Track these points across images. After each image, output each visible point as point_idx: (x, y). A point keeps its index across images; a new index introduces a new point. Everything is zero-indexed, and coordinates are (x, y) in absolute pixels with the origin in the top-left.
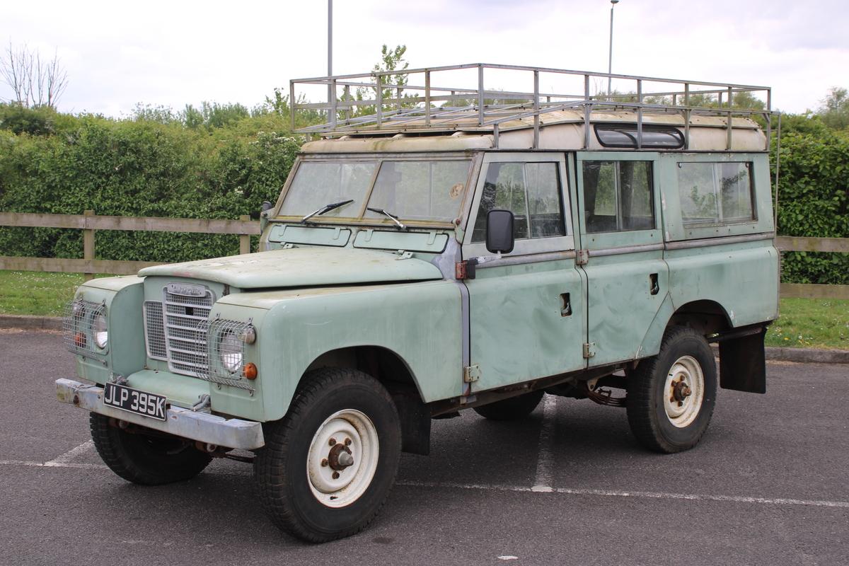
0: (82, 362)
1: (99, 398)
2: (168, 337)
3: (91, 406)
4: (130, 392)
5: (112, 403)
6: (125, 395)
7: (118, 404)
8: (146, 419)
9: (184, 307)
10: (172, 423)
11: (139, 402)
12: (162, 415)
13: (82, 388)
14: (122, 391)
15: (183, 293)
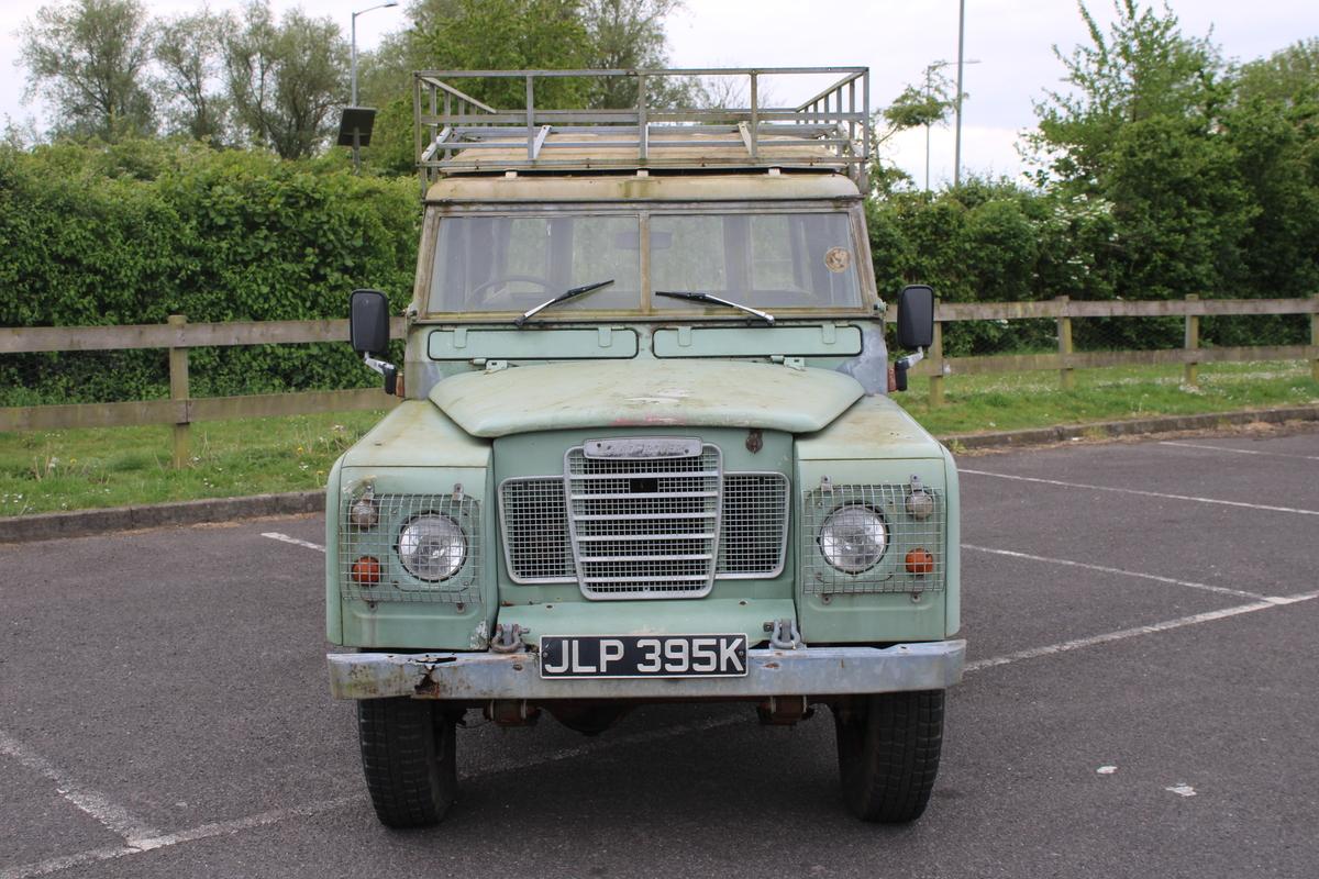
0: (365, 616)
1: (519, 669)
2: (577, 538)
3: (485, 689)
4: (630, 642)
5: (569, 672)
6: (612, 650)
7: (593, 669)
8: (681, 683)
9: (626, 480)
10: (763, 678)
11: (662, 656)
12: (739, 667)
13: (440, 661)
14: (604, 644)
15: (633, 455)
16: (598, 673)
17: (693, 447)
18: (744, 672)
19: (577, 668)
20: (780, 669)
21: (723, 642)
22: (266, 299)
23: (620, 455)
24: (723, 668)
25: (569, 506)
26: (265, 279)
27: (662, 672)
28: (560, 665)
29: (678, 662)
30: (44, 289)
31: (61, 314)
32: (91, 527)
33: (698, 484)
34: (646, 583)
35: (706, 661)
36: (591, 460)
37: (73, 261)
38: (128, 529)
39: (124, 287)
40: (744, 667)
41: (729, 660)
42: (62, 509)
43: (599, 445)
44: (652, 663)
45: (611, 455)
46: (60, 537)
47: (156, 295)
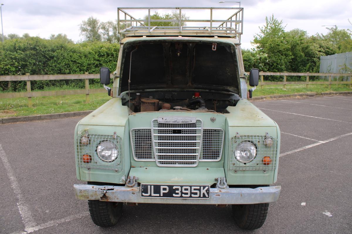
0: (88, 172)
1: (134, 194)
2: (155, 148)
3: (123, 199)
4: (171, 187)
5: (150, 196)
6: (165, 189)
7: (158, 195)
8: (187, 200)
9: (171, 130)
10: (215, 199)
11: (181, 192)
12: (207, 196)
13: (108, 190)
14: (162, 187)
15: (173, 122)
16: (160, 196)
17: (193, 120)
18: (208, 197)
19: (153, 195)
20: (220, 196)
21: (202, 188)
22: (111, 69)
23: (169, 122)
24: (202, 196)
25: (153, 137)
26: (111, 65)
27: (181, 196)
28: (147, 193)
29: (187, 194)
30: (70, 67)
31: (73, 72)
32: (66, 116)
33: (195, 132)
35: (196, 194)
36: (160, 123)
37: (75, 62)
38: (73, 117)
39: (84, 66)
40: (209, 196)
41: (204, 194)
42: (60, 112)
43: (163, 119)
44: (178, 194)
45: (166, 122)
46: (59, 118)
47: (91, 68)
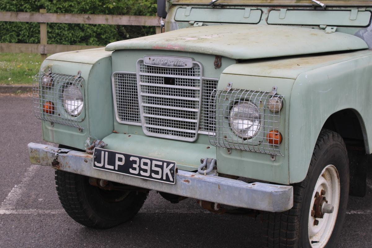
0: (50, 128)
1: (87, 162)
2: (142, 104)
3: (75, 169)
4: (127, 156)
5: (103, 167)
6: (120, 160)
7: (112, 167)
8: (148, 182)
9: (162, 77)
10: (183, 187)
11: (139, 166)
12: (171, 179)
13: (62, 152)
14: (117, 156)
15: (163, 65)
16: (114, 170)
17: (188, 63)
18: (173, 182)
19: (107, 166)
20: (190, 184)
21: (165, 164)
23: (158, 64)
24: (164, 178)
25: (139, 88)
27: (139, 174)
28: (100, 163)
29: (145, 171)
33: (193, 82)
34: (170, 131)
35: (157, 173)
36: (148, 66)
40: (173, 179)
41: (167, 174)
43: (150, 59)
44: (135, 169)
45: (155, 64)
